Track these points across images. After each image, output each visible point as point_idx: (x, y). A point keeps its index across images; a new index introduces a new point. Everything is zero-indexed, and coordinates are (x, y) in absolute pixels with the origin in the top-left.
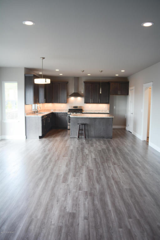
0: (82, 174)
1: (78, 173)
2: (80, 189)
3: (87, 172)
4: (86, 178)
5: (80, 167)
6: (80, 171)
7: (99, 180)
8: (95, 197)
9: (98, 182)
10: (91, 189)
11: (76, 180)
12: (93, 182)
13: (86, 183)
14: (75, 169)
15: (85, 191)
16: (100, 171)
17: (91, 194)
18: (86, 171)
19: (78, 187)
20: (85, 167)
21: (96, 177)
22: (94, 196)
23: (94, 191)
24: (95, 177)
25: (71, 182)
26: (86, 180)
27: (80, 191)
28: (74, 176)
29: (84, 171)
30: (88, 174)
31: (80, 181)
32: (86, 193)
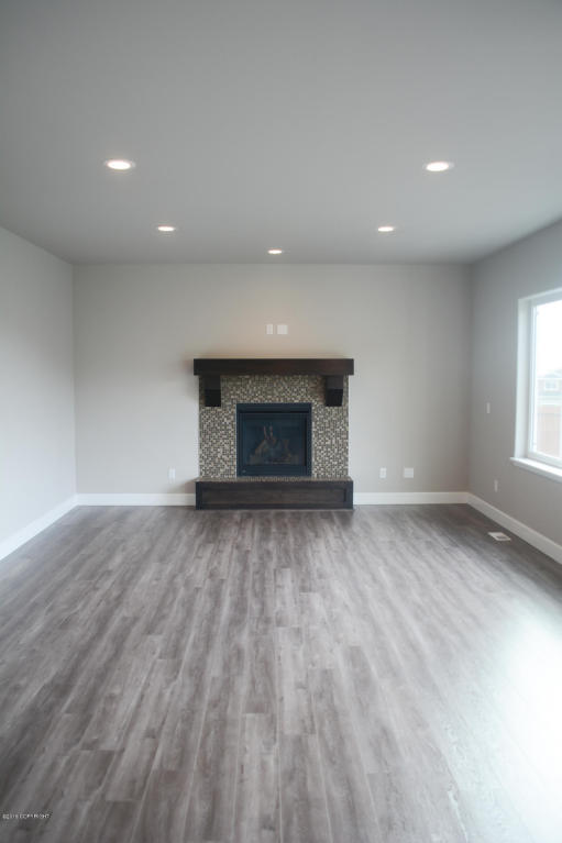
0: (299, 686)
1: (314, 686)
2: (298, 631)
3: (275, 696)
4: (280, 664)
5: (313, 731)
6: (309, 700)
7: (234, 660)
8: (257, 616)
9: (239, 653)
10: (265, 631)
11: (317, 657)
12: (257, 651)
13: (280, 649)
14: (334, 714)
15: (283, 626)
16: (214, 704)
17: (267, 621)
18: (282, 699)
19: (304, 636)
20: (288, 732)
21: (239, 674)
22: (259, 619)
23: (257, 627)
24: (246, 672)
25: (331, 651)
26: (279, 658)
27: (296, 626)
28: (327, 675)
29: (290, 700)
30: (272, 684)
31: (300, 654)
32: (279, 623)
